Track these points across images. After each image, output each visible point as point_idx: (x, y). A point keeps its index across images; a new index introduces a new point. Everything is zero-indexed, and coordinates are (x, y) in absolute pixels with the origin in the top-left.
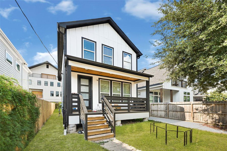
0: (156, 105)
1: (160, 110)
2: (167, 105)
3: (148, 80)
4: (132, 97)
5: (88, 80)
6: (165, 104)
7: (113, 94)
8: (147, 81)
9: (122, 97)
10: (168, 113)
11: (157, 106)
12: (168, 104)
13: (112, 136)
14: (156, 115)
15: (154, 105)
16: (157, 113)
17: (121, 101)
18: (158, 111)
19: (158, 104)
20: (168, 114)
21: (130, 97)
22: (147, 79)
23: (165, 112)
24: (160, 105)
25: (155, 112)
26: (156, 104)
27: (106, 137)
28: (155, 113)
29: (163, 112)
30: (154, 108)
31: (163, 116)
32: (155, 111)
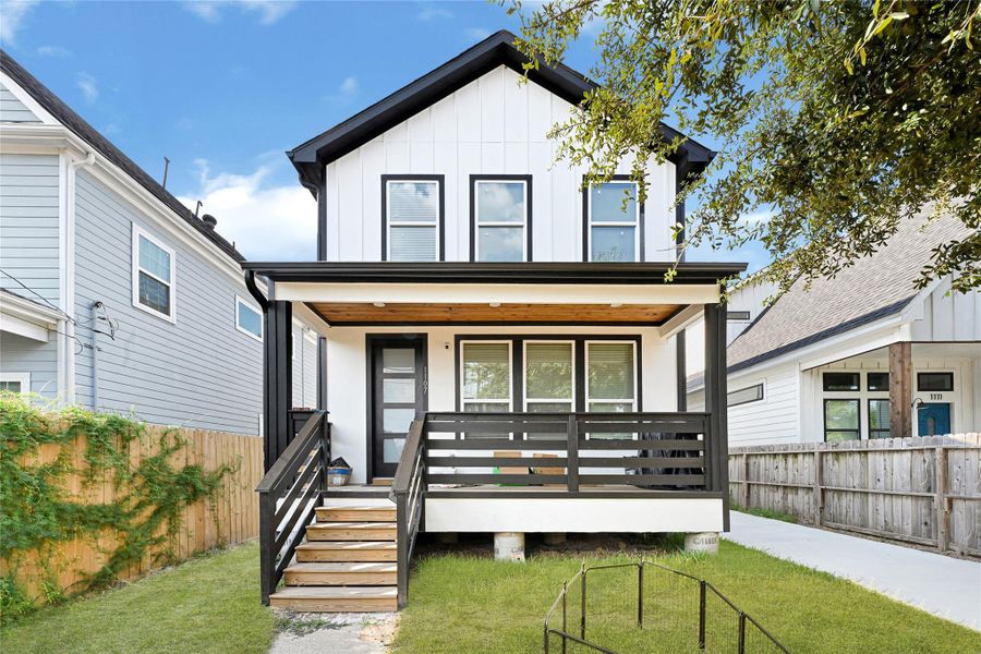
0: (857, 457)
1: (880, 487)
2: (939, 456)
3: (715, 299)
4: (644, 410)
5: (413, 350)
6: (921, 451)
7: (528, 404)
8: (708, 307)
9: (581, 414)
10: (941, 515)
11: (865, 465)
12: (946, 450)
13: (388, 602)
14: (857, 519)
15: (842, 458)
16: (862, 508)
17: (511, 436)
18: (870, 498)
19: (866, 452)
20: (948, 523)
21: (635, 409)
22: (708, 294)
23: (922, 503)
24: (880, 458)
25: (845, 500)
26: (851, 453)
27: (356, 603)
28: (848, 506)
29: (908, 502)
30: (838, 477)
31: (908, 536)
32: (850, 496)
